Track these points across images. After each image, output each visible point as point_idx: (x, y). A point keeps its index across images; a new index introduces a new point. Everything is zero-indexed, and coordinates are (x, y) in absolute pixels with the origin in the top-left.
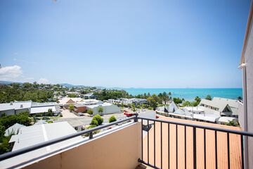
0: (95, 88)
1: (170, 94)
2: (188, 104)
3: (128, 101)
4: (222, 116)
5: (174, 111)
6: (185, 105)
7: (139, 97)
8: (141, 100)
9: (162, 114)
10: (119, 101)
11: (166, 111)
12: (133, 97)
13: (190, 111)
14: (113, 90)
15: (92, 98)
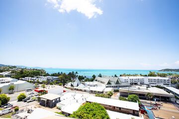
0: (15, 67)
1: (77, 73)
2: (88, 80)
3: (43, 79)
4: (107, 87)
5: (78, 85)
6: (86, 81)
7: (53, 75)
8: (54, 77)
9: (69, 88)
10: (35, 78)
11: (72, 85)
12: (49, 75)
13: (88, 85)
14: (34, 69)
15: (6, 76)
